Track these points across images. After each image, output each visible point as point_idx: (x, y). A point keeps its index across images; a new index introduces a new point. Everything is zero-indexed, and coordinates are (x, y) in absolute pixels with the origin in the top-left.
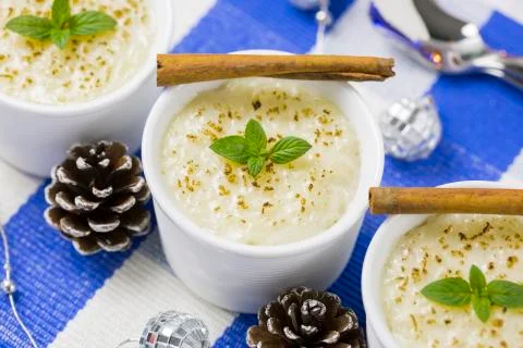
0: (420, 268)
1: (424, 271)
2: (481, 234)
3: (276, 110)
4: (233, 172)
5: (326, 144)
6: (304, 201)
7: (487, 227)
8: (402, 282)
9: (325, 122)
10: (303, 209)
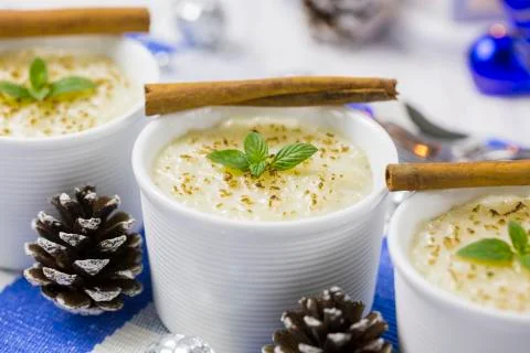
0: (452, 237)
1: (457, 240)
2: (514, 211)
3: (276, 139)
4: (234, 178)
5: (333, 158)
6: (315, 196)
7: (520, 206)
8: (434, 249)
9: (330, 143)
10: (315, 202)
